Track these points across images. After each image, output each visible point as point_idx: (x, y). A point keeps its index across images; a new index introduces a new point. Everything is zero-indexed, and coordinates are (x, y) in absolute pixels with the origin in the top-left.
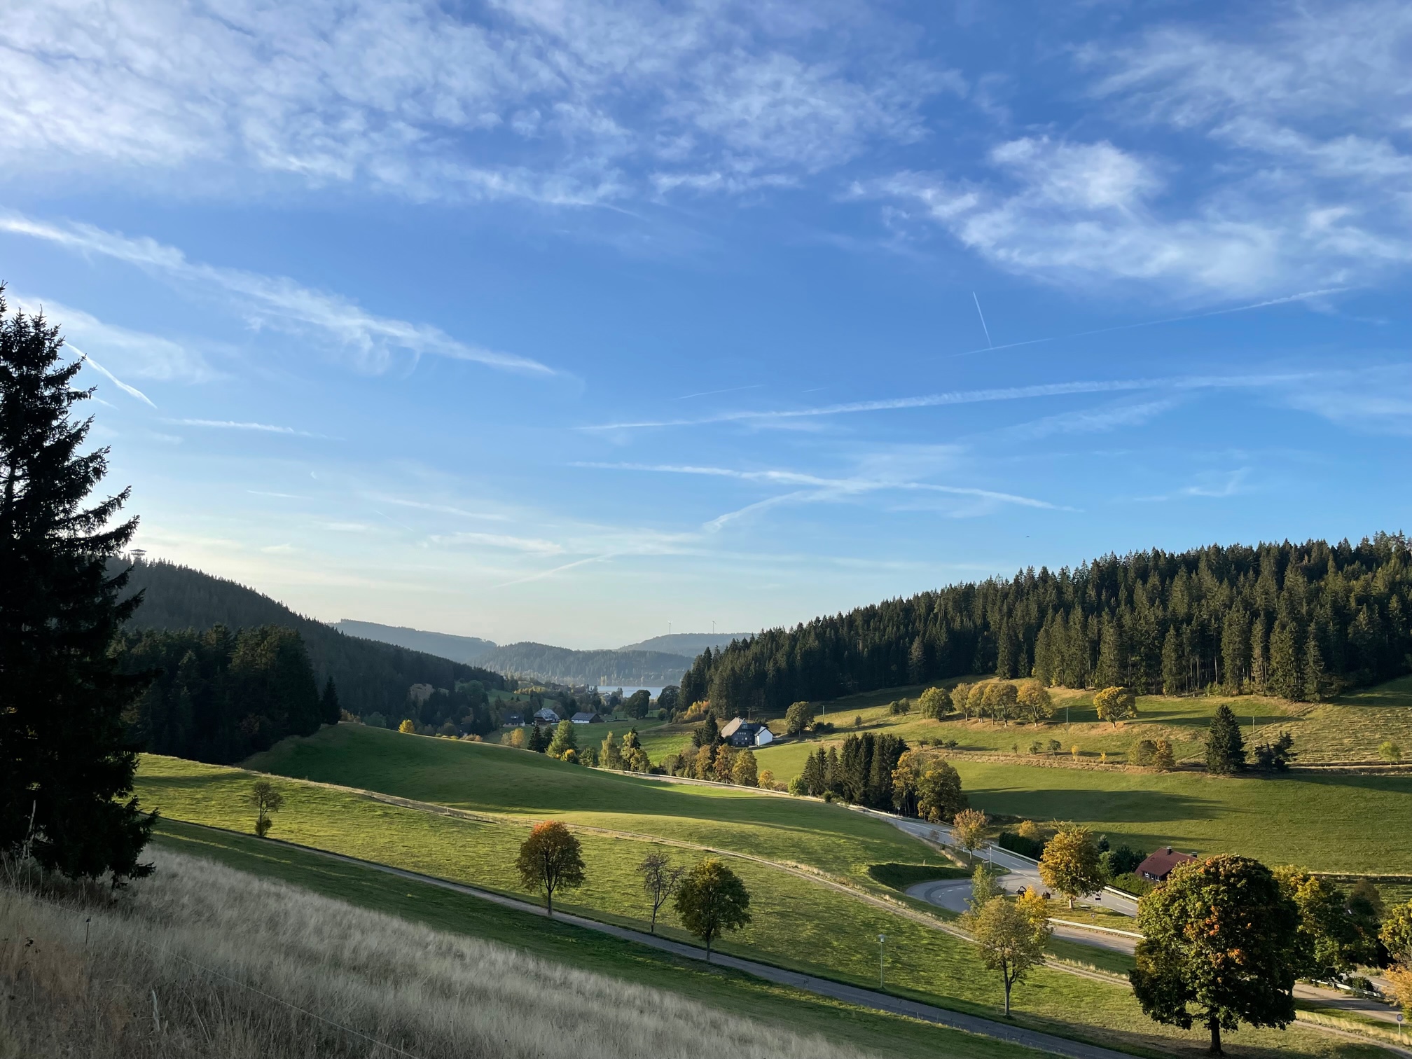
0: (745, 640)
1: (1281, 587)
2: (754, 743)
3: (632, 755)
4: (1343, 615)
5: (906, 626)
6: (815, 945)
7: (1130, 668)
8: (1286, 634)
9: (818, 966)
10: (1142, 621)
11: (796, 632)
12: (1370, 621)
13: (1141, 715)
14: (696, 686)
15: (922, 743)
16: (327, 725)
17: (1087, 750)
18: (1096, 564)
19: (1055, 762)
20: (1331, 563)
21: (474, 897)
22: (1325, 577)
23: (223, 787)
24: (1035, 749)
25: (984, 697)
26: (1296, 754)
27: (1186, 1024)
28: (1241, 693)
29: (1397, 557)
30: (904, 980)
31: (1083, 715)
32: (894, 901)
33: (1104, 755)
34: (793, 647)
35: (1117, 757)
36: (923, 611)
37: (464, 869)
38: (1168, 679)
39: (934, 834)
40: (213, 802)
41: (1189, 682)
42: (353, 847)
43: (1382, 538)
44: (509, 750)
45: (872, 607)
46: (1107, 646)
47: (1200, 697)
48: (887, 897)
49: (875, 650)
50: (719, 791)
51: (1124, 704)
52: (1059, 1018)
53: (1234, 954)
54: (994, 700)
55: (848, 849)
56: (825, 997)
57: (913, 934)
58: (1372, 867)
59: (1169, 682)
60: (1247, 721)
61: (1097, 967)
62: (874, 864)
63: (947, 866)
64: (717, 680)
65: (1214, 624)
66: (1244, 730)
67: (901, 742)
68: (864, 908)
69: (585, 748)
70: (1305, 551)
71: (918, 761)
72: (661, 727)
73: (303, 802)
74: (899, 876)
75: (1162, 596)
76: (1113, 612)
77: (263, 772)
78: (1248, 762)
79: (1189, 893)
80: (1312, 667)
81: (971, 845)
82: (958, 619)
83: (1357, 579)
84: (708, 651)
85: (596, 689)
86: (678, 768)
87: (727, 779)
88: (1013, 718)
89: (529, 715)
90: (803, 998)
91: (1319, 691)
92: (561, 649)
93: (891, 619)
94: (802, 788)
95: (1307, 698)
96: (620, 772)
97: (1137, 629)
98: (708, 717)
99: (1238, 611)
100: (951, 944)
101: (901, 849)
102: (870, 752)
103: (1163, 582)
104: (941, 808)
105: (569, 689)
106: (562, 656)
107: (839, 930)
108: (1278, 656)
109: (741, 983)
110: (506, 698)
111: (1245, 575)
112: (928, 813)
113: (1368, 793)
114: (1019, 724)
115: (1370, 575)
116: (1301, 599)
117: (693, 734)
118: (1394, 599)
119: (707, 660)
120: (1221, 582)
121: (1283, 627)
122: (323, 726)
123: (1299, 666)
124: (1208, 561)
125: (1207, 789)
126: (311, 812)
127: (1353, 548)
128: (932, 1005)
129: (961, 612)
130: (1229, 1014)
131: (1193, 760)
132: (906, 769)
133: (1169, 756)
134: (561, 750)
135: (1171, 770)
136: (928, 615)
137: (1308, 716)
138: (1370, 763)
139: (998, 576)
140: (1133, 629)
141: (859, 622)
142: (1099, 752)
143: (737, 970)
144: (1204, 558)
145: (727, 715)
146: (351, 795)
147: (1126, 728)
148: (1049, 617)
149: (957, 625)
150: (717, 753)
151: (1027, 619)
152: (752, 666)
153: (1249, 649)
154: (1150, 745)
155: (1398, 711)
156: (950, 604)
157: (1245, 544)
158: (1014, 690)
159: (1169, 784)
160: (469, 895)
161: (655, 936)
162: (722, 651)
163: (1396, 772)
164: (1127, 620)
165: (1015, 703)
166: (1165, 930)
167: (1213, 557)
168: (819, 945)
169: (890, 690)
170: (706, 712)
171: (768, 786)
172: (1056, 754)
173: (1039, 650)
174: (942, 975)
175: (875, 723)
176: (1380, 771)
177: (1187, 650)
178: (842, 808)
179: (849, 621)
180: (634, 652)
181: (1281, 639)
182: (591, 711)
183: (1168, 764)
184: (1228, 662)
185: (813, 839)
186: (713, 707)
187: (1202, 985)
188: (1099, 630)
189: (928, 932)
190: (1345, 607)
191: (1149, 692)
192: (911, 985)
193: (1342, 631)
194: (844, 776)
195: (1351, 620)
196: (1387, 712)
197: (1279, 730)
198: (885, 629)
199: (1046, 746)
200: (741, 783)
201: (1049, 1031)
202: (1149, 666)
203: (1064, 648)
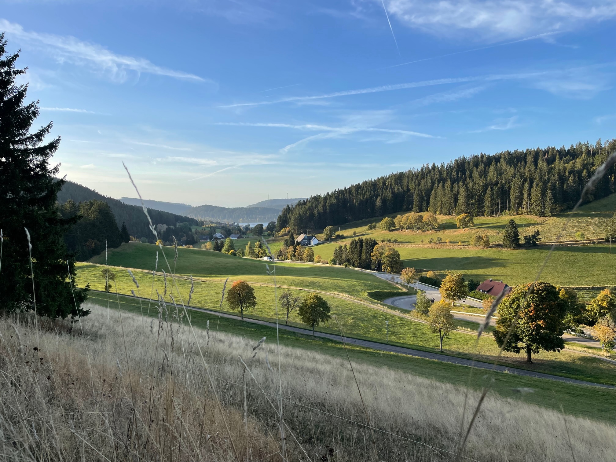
0: (304, 201)
1: (536, 168)
2: (310, 244)
3: (259, 251)
4: (562, 179)
5: (374, 192)
6: (354, 326)
7: (470, 206)
8: (538, 188)
9: (357, 335)
10: (477, 185)
11: (326, 196)
12: (574, 181)
13: (475, 225)
14: (284, 221)
15: (383, 241)
16: (124, 243)
17: (453, 241)
18: (456, 161)
19: (439, 246)
20: (557, 156)
21: (208, 314)
22: (554, 163)
23: (85, 271)
24: (431, 241)
25: (409, 221)
26: (541, 239)
27: (518, 352)
28: (517, 214)
29: (585, 153)
30: (394, 339)
31: (451, 226)
32: (382, 306)
33: (460, 243)
34: (325, 203)
35: (465, 243)
36: (381, 185)
37: (199, 302)
38: (487, 209)
39: (393, 278)
40: (81, 278)
41: (496, 210)
42: (149, 294)
43: (579, 145)
44: (206, 251)
45: (359, 184)
46: (461, 196)
47: (500, 216)
48: (379, 305)
49: (361, 203)
50: (298, 265)
51: (469, 221)
52: (461, 351)
53: (540, 322)
54: (413, 222)
55: (358, 286)
56: (367, 348)
57: (393, 319)
58: (572, 283)
59: (487, 211)
60: (521, 226)
61: (471, 329)
62: (369, 292)
63: (399, 291)
64: (293, 218)
65: (507, 185)
66: (519, 229)
67: (375, 241)
68: (370, 310)
69: (238, 249)
70: (546, 152)
71: (382, 248)
72: (269, 239)
73: (121, 276)
74: (380, 296)
75: (484, 174)
76: (464, 182)
77: (101, 264)
78: (521, 243)
79: (521, 298)
80: (549, 202)
81: (409, 282)
82: (397, 188)
83: (568, 163)
84: (288, 206)
85: (238, 224)
86: (280, 256)
87: (301, 259)
88: (421, 229)
89: (211, 236)
90: (357, 349)
91: (551, 212)
92: (221, 208)
93: (368, 189)
94: (334, 262)
95: (546, 215)
96: (255, 259)
97: (474, 189)
98: (290, 234)
99: (518, 179)
100: (409, 323)
101: (380, 285)
102: (361, 246)
103: (485, 168)
104: (392, 267)
105: (227, 225)
106: (222, 210)
107: (362, 320)
108: (534, 198)
109: (330, 344)
110: (199, 229)
111: (520, 163)
112: (386, 270)
113: (570, 253)
114: (423, 231)
115: (574, 161)
116: (545, 173)
117: (283, 241)
118: (585, 171)
119: (288, 210)
120: (511, 166)
121: (537, 185)
122: (122, 243)
123: (543, 202)
124: (505, 157)
125: (503, 255)
126: (126, 280)
127: (567, 150)
128: (409, 348)
129: (398, 185)
130: (537, 346)
131: (497, 243)
132: (377, 252)
133: (488, 241)
134: (228, 250)
135: (488, 248)
136: (384, 186)
137: (546, 222)
138: (571, 241)
139: (414, 168)
140: (473, 188)
141: (353, 191)
142: (457, 241)
143: (327, 339)
144: (503, 157)
145: (297, 233)
146: (142, 272)
147: (469, 231)
148: (436, 185)
149: (396, 190)
150: (296, 249)
151: (426, 186)
152: (308, 212)
153: (522, 195)
154: (480, 238)
155: (584, 219)
156: (393, 181)
157: (520, 150)
158: (421, 217)
159: (487, 253)
160: (206, 313)
161: (288, 326)
162: (294, 206)
163: (582, 245)
164: (470, 185)
165: (422, 222)
166: (510, 314)
167: (507, 156)
168: (355, 326)
169: (367, 220)
170: (289, 232)
171: (319, 262)
172: (440, 243)
173: (432, 200)
174: (409, 336)
175: (361, 234)
176: (575, 244)
177: (495, 197)
178: (352, 269)
179: (349, 190)
180: (253, 208)
181: (536, 191)
182: (238, 233)
183: (487, 245)
184: (512, 201)
185: (342, 282)
186: (292, 230)
187: (526, 336)
188: (458, 190)
189: (399, 318)
190: (563, 175)
191: (479, 215)
192: (397, 341)
193: (562, 186)
194: (350, 256)
195: (566, 181)
196: (579, 220)
197: (534, 229)
198: (365, 194)
199: (435, 239)
200: (307, 261)
201: (459, 356)
202: (479, 204)
203: (443, 199)
